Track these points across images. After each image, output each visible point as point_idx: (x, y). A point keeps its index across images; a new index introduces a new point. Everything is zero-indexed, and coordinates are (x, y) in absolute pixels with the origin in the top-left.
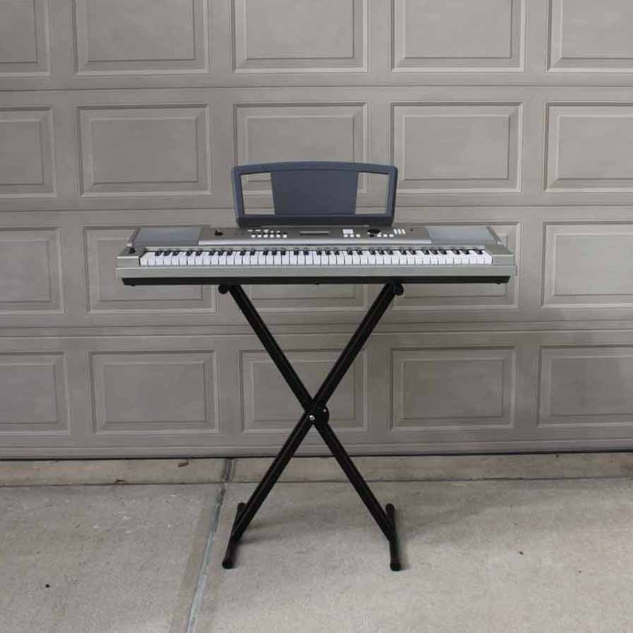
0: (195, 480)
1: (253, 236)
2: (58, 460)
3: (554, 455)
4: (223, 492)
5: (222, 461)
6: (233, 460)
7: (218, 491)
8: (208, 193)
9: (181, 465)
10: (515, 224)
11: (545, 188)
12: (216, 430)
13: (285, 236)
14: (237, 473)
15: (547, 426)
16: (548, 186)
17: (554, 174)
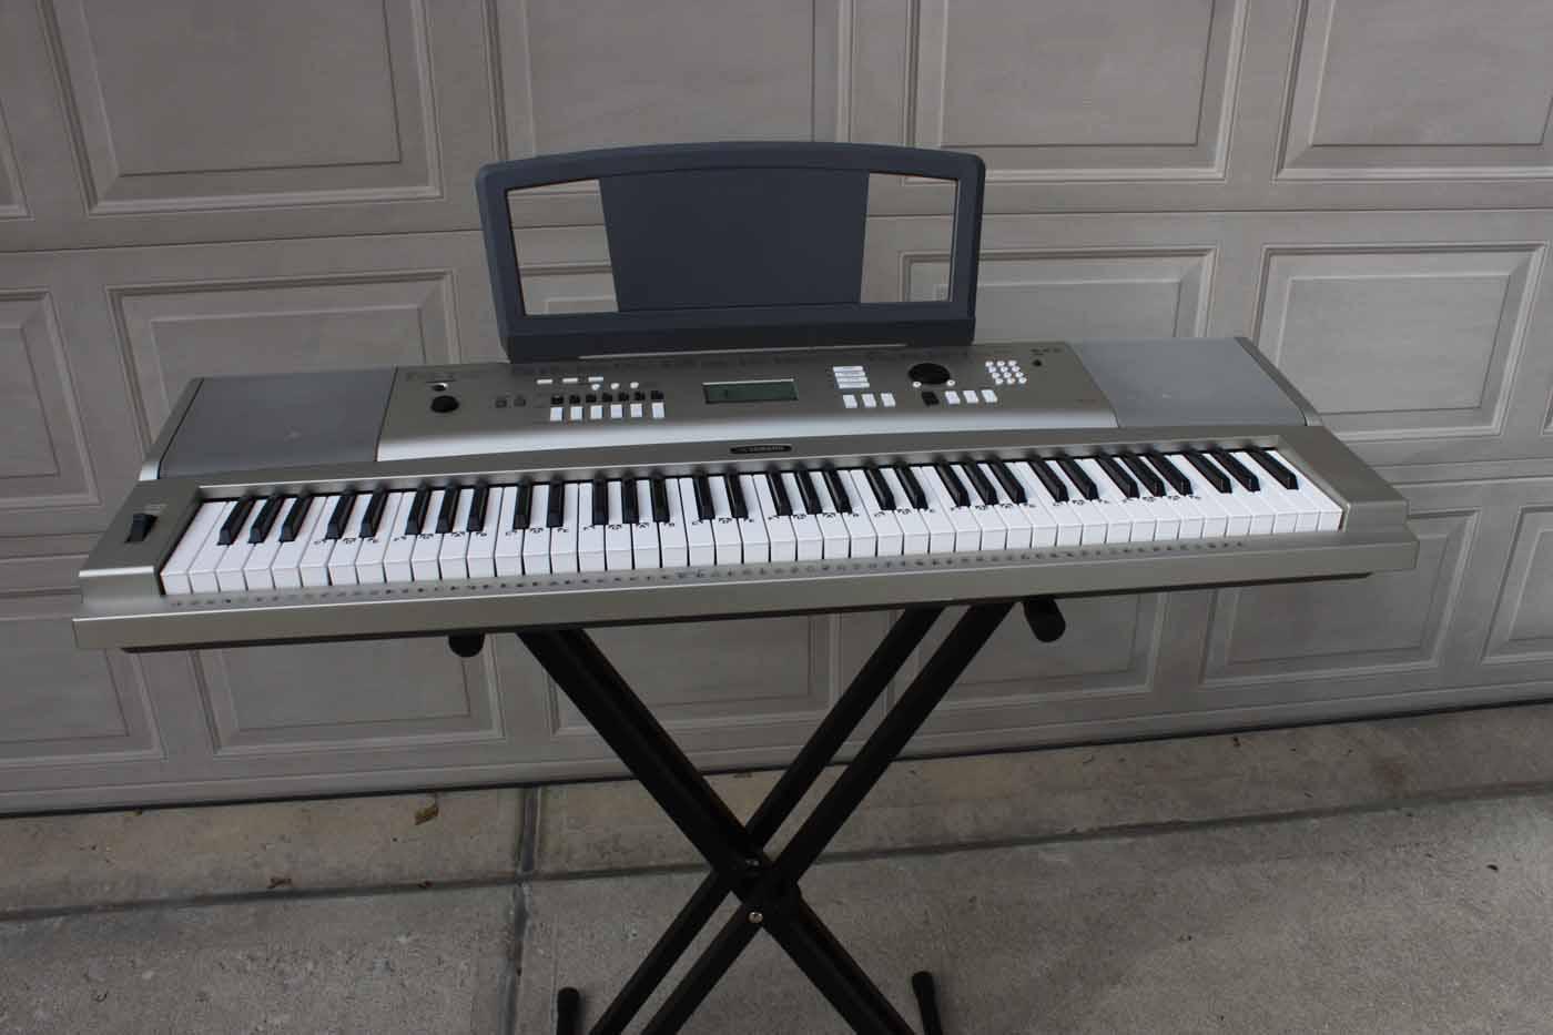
0: (453, 870)
1: (556, 413)
2: (140, 809)
3: (1227, 740)
4: (521, 917)
5: (514, 792)
6: (540, 790)
7: (506, 914)
8: (429, 190)
9: (425, 817)
10: (1201, 253)
11: (1280, 167)
12: (495, 733)
13: (658, 409)
14: (551, 844)
15: (1220, 682)
16: (1288, 159)
17: (1307, 131)
